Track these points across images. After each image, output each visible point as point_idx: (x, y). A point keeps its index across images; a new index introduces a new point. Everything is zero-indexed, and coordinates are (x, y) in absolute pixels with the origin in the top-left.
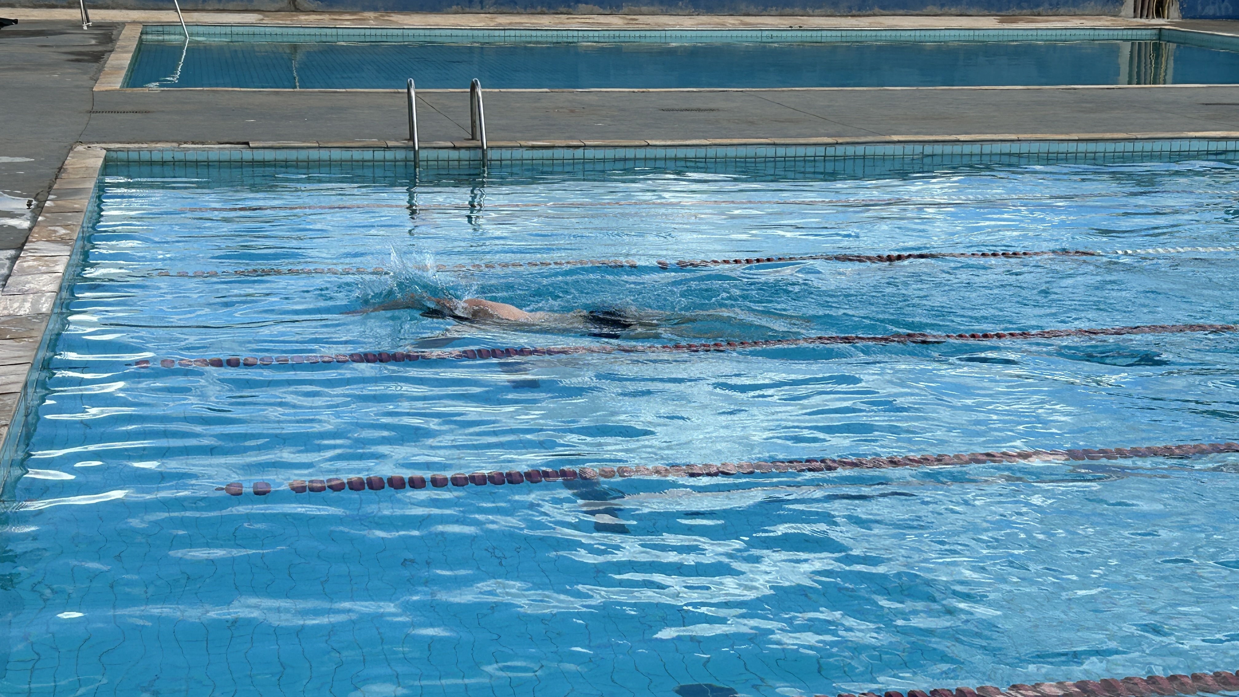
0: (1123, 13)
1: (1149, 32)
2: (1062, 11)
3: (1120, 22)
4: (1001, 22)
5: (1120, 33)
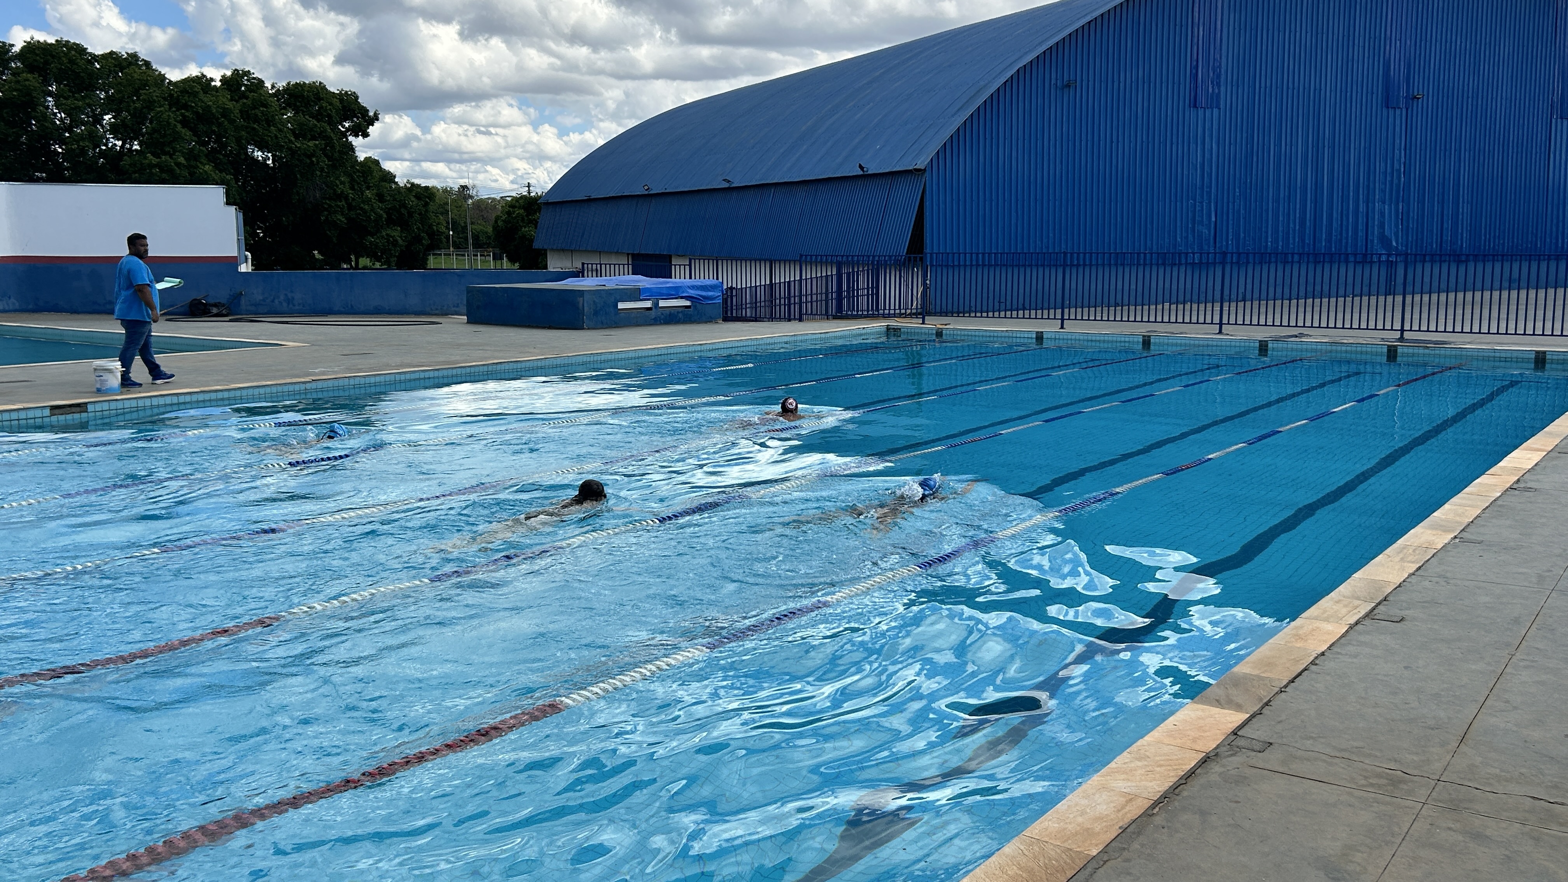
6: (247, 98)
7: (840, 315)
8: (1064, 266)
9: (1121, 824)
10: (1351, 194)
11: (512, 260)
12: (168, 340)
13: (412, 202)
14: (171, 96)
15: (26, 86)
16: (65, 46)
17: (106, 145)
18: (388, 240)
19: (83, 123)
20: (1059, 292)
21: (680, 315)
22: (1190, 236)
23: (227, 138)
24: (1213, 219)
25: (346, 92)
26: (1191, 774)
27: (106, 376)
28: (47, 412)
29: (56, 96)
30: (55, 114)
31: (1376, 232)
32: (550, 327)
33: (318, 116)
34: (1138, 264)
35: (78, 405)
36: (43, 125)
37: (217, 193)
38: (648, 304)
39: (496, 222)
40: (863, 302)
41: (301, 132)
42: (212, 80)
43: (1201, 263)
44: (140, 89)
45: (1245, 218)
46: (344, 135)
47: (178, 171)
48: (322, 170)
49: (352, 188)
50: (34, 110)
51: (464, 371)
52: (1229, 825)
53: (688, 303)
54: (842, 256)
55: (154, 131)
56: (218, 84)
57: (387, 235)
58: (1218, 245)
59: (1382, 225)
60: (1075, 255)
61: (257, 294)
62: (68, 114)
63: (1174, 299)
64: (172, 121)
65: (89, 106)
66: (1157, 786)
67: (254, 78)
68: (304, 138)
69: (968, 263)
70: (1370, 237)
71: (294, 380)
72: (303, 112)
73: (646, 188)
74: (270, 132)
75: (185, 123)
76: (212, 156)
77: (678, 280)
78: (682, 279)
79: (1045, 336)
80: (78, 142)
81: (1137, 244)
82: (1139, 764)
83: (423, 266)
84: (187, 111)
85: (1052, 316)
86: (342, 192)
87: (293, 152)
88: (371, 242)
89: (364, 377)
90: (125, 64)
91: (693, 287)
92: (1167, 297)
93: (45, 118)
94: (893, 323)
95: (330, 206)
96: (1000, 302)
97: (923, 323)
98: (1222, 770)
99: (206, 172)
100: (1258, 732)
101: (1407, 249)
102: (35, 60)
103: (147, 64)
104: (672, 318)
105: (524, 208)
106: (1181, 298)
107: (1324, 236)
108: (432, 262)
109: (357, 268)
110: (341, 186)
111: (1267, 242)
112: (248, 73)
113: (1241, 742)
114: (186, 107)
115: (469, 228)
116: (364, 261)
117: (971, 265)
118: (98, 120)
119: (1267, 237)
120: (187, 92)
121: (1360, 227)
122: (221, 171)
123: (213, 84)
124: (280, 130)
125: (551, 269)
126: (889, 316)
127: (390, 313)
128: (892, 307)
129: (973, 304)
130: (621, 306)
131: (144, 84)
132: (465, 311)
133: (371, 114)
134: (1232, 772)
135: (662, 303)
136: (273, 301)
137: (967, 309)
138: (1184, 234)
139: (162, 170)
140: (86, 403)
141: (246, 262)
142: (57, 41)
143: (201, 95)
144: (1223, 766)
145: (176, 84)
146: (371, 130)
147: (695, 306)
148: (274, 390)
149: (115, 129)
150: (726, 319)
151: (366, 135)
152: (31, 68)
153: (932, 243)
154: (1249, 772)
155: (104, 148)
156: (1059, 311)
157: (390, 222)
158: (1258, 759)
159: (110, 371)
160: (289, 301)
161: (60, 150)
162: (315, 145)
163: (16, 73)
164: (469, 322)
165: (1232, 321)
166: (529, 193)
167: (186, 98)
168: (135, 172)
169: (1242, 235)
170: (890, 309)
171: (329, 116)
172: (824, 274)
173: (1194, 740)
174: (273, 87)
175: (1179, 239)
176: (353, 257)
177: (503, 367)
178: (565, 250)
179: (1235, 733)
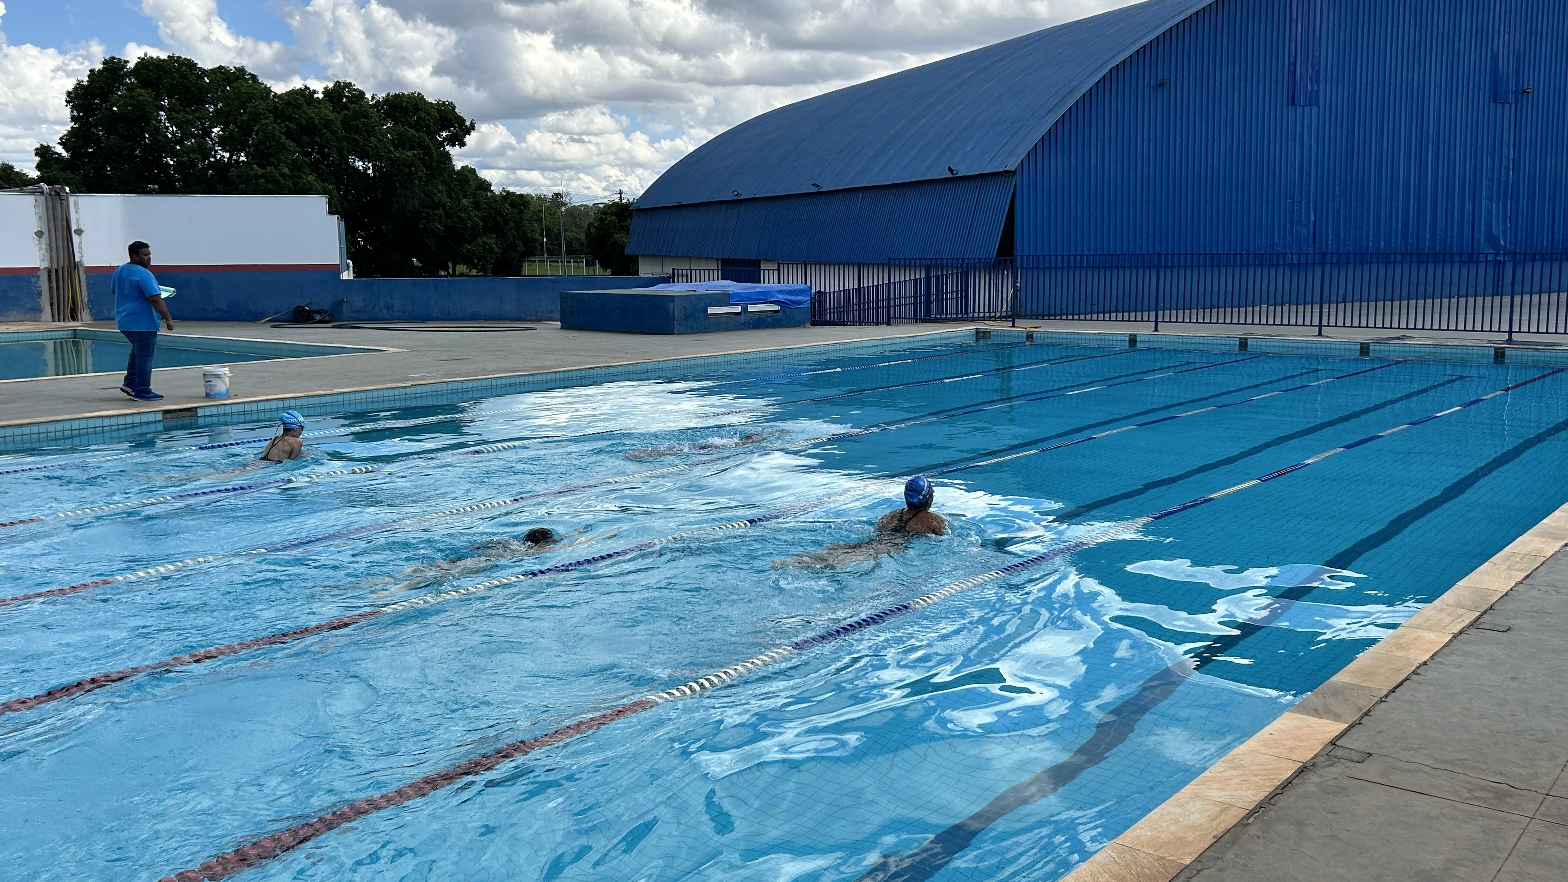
0: (43, 319)
1: (65, 333)
3: (41, 327)
5: (41, 334)
6: (348, 109)
7: (928, 319)
8: (1158, 268)
9: (1215, 833)
10: (1457, 191)
11: (604, 266)
12: (273, 346)
13: (507, 209)
14: (276, 108)
15: (139, 101)
16: (176, 61)
17: (215, 157)
18: (484, 248)
19: (193, 136)
20: (1153, 295)
21: (769, 320)
22: (1288, 236)
23: (329, 149)
24: (1313, 219)
25: (444, 103)
26: (1287, 784)
27: (215, 381)
28: (160, 417)
29: (169, 111)
30: (167, 128)
31: (1483, 231)
32: (642, 333)
33: (417, 126)
34: (1235, 266)
35: (189, 410)
36: (155, 138)
37: (318, 203)
38: (738, 309)
39: (589, 228)
40: (952, 305)
41: (400, 142)
42: (315, 92)
43: (1299, 264)
44: (247, 102)
45: (1345, 217)
46: (441, 144)
47: (282, 181)
48: (420, 179)
49: (450, 197)
50: (148, 124)
51: (558, 376)
52: (1326, 836)
53: (777, 308)
54: (931, 259)
55: (260, 142)
56: (321, 96)
57: (483, 242)
58: (1317, 246)
59: (1489, 224)
60: (1170, 257)
61: (358, 301)
62: (179, 128)
63: (1272, 301)
64: (277, 133)
65: (199, 119)
66: (1252, 796)
67: (355, 90)
68: (404, 148)
69: (1059, 265)
70: (1476, 236)
71: (394, 385)
72: (402, 122)
73: (736, 193)
74: (370, 142)
75: (289, 134)
76: (314, 167)
77: (766, 284)
78: (771, 284)
79: (1138, 339)
80: (188, 154)
81: (1233, 244)
82: (1234, 773)
83: (518, 272)
84: (291, 122)
85: (1145, 319)
86: (440, 201)
87: (392, 162)
88: (468, 250)
89: (462, 382)
90: (232, 78)
91: (781, 292)
92: (1264, 298)
93: (158, 132)
94: (982, 326)
95: (429, 215)
96: (1092, 305)
97: (1013, 326)
98: (1320, 780)
99: (309, 182)
100: (1357, 742)
101: (1516, 248)
102: (149, 76)
103: (254, 77)
104: (761, 323)
105: (616, 214)
106: (1279, 300)
107: (1428, 235)
108: (526, 269)
109: (454, 275)
110: (439, 195)
111: (1368, 242)
112: (349, 85)
113: (1339, 752)
114: (290, 119)
115: (563, 236)
116: (461, 268)
117: (1063, 268)
118: (208, 133)
119: (1368, 236)
120: (291, 104)
121: (1466, 225)
122: (323, 181)
123: (316, 96)
124: (380, 141)
125: (642, 275)
126: (979, 319)
127: (486, 319)
128: (982, 310)
129: (1064, 306)
130: (711, 310)
131: (251, 97)
132: (559, 317)
133: (468, 123)
134: (1331, 783)
135: (751, 308)
136: (373, 308)
137: (1058, 312)
138: (1282, 235)
139: (267, 181)
140: (196, 408)
141: (348, 270)
142: (169, 57)
143: (305, 107)
144: (1321, 776)
145: (280, 97)
146: (467, 139)
147: (784, 311)
148: (375, 394)
149: (223, 142)
150: (814, 324)
151: (462, 144)
152: (144, 83)
153: (1022, 245)
154: (1346, 782)
155: (212, 160)
156: (1153, 314)
157: (486, 230)
158: (1356, 770)
159: (218, 376)
160: (389, 308)
161: (172, 163)
162: (414, 154)
163: (130, 88)
164: (562, 328)
165: (1332, 323)
166: (621, 200)
167: (290, 110)
168: (242, 183)
169: (1342, 235)
170: (979, 312)
171: (428, 126)
172: (913, 278)
173: (1291, 750)
174: (373, 98)
175: (1277, 240)
176: (450, 264)
177: (595, 372)
178: (656, 256)
179: (1333, 743)
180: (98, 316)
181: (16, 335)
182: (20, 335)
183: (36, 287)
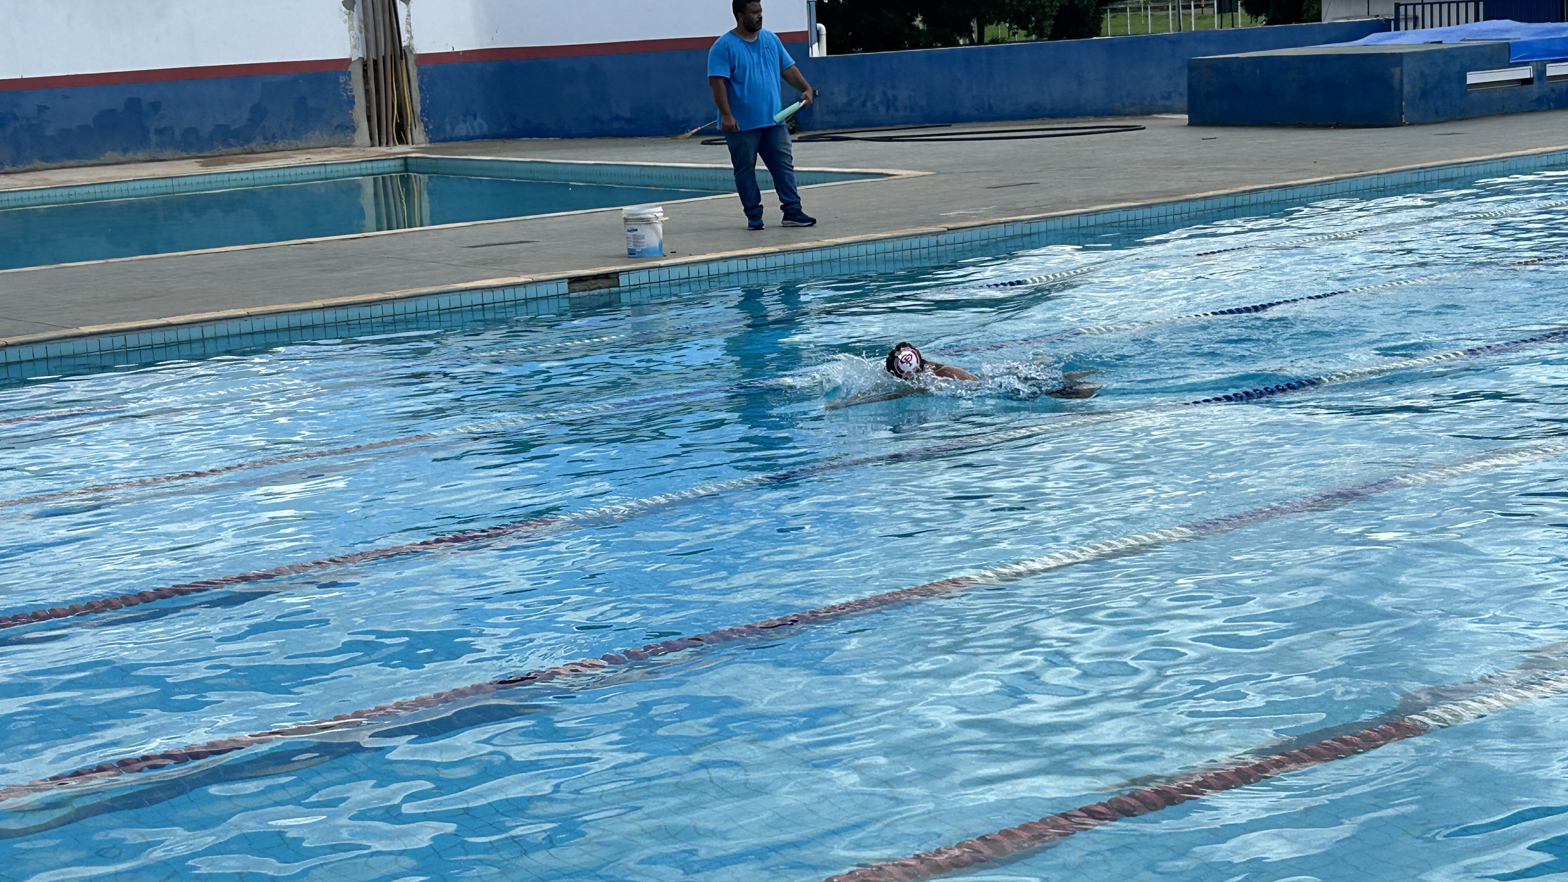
0: (357, 142)
1: (392, 163)
2: (280, 145)
3: (354, 155)
4: (204, 165)
5: (357, 166)
27: (643, 230)
28: (564, 287)
35: (606, 276)
38: (1525, 73)
61: (840, 94)
71: (918, 230)
83: (1095, 31)
89: (1030, 221)
108: (1109, 24)
109: (981, 42)
116: (995, 29)
125: (1327, 20)
130: (1473, 78)
132: (1184, 104)
135: (1553, 70)
136: (864, 104)
140: (617, 273)
141: (819, 41)
159: (647, 222)
160: (889, 103)
164: (1192, 123)
176: (974, 23)
180: (436, 136)
181: (322, 169)
182: (329, 168)
183: (345, 90)
